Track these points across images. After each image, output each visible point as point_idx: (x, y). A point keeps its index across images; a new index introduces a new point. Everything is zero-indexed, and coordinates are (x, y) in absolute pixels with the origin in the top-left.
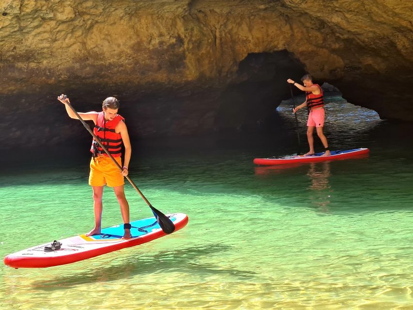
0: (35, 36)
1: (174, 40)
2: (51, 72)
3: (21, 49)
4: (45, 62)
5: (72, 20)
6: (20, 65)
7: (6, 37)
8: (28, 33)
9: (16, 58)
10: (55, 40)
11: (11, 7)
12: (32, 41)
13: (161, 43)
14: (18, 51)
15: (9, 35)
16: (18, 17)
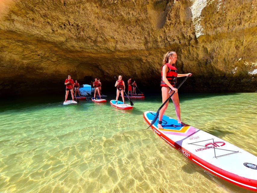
0: (44, 64)
1: (75, 71)
2: (46, 74)
3: (40, 66)
4: (45, 71)
5: (56, 61)
6: (37, 71)
7: (37, 62)
8: (42, 62)
9: (37, 68)
10: (49, 66)
11: (42, 54)
12: (43, 65)
13: (73, 71)
14: (38, 67)
15: (38, 62)
16: (42, 57)
